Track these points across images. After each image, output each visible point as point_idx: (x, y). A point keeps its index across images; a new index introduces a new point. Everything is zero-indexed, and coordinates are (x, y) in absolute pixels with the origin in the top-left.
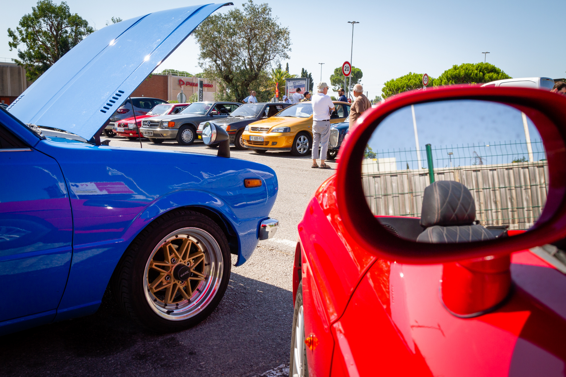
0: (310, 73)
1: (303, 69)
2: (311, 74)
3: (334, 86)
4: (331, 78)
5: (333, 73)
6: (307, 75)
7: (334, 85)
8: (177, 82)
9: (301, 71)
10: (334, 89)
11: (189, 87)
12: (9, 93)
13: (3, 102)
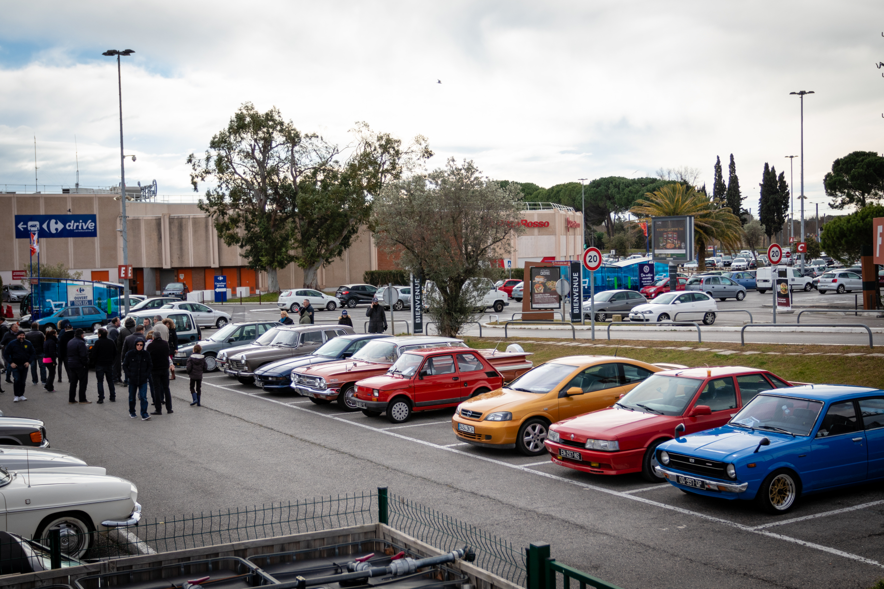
0: (781, 172)
1: (767, 165)
2: (783, 173)
3: (831, 198)
4: (825, 180)
5: (830, 170)
6: (775, 176)
7: (831, 195)
9: (762, 170)
10: (832, 203)
12: (191, 262)
13: (182, 277)
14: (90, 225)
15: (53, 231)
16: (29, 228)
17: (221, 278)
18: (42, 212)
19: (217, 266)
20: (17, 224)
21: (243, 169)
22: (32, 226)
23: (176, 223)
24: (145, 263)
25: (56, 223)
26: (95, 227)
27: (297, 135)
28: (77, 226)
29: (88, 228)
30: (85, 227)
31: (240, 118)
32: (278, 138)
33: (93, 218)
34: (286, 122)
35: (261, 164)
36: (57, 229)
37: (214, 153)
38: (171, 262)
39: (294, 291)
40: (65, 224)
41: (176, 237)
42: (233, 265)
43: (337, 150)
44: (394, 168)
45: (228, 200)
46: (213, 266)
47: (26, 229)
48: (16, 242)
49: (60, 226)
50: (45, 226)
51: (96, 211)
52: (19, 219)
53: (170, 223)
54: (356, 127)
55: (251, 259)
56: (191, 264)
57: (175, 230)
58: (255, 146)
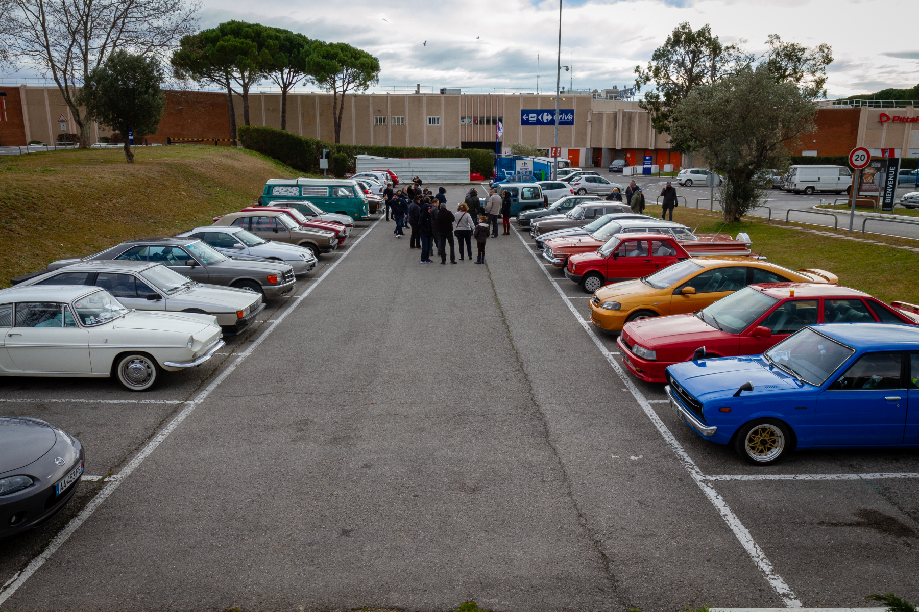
8: (878, 119)
11: (897, 125)
12: (635, 145)
13: (629, 155)
14: (570, 117)
15: (545, 121)
16: (530, 119)
17: (648, 158)
18: (539, 108)
19: (653, 148)
20: (522, 115)
21: (677, 77)
22: (532, 117)
23: (627, 116)
24: (604, 144)
25: (547, 115)
26: (573, 118)
27: (719, 48)
28: (561, 118)
29: (568, 119)
30: (566, 119)
31: (677, 35)
32: (705, 50)
33: (572, 112)
34: (713, 36)
35: (689, 72)
36: (547, 120)
37: (654, 64)
38: (622, 144)
39: (689, 170)
40: (553, 117)
41: (626, 126)
42: (665, 148)
43: (753, 59)
44: (795, 73)
45: (662, 99)
46: (650, 148)
47: (528, 119)
48: (521, 128)
49: (550, 117)
50: (540, 117)
51: (574, 108)
52: (524, 112)
53: (623, 116)
54: (769, 39)
55: (674, 145)
56: (635, 146)
57: (626, 121)
58: (685, 57)
